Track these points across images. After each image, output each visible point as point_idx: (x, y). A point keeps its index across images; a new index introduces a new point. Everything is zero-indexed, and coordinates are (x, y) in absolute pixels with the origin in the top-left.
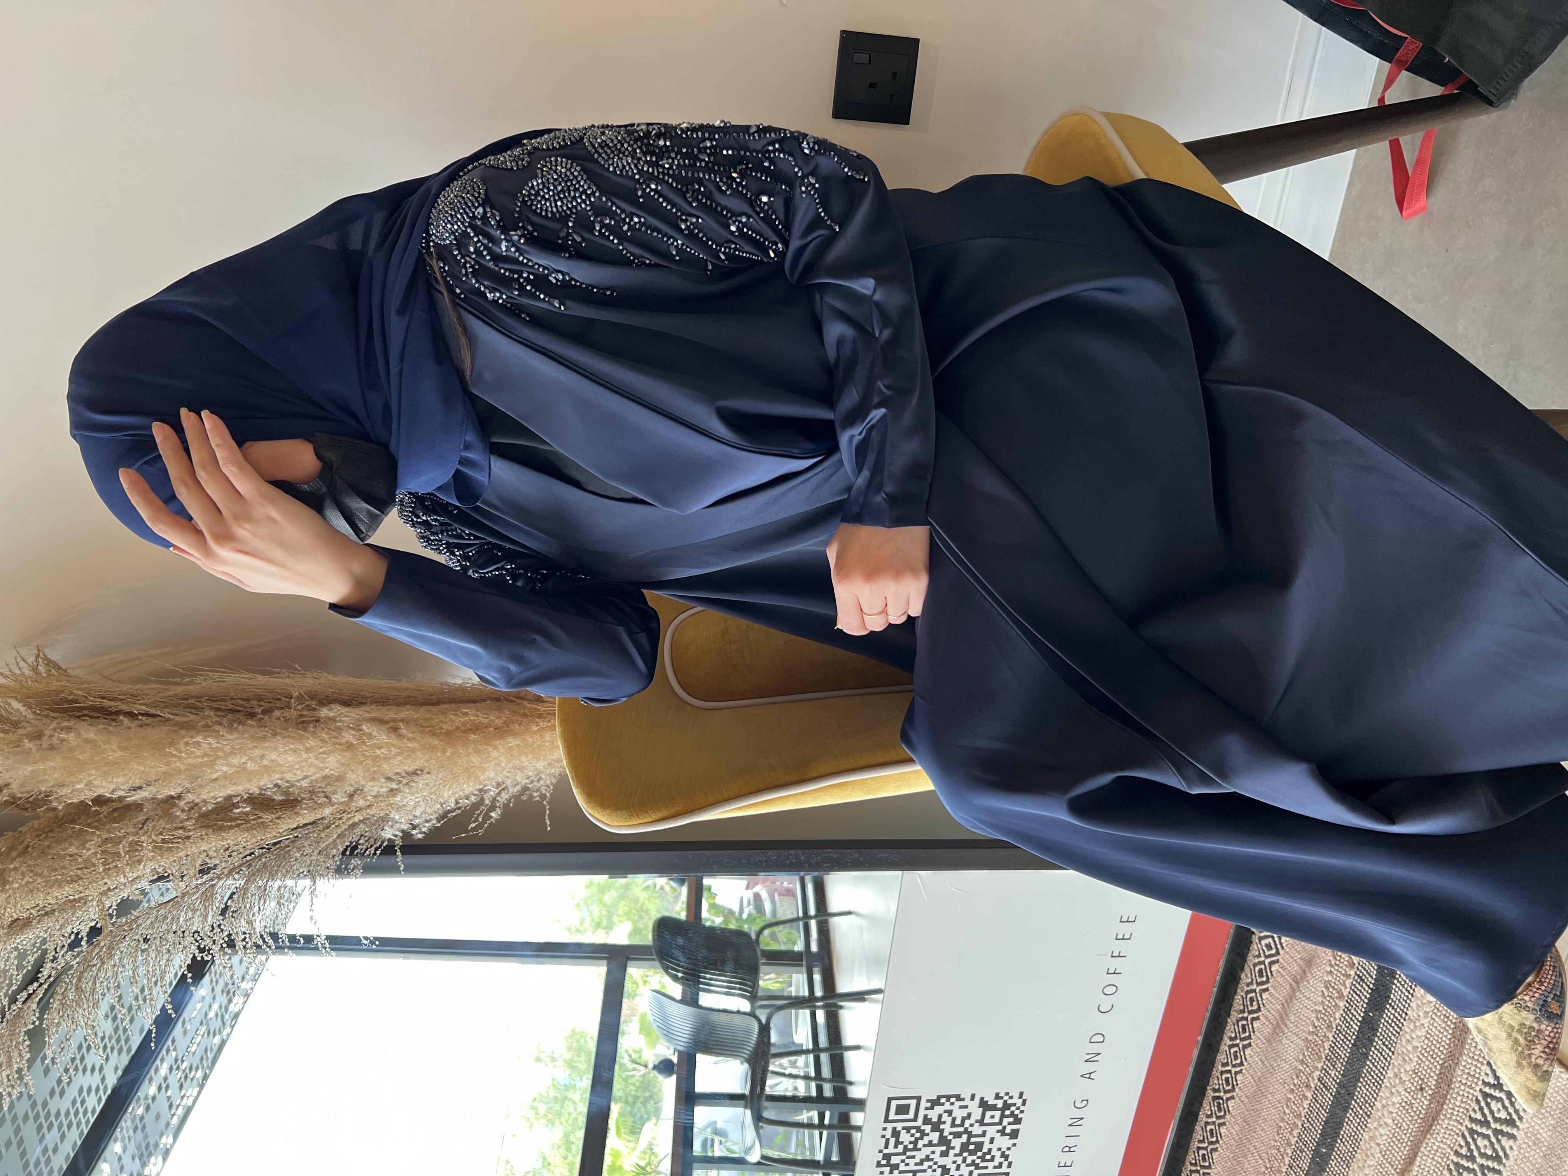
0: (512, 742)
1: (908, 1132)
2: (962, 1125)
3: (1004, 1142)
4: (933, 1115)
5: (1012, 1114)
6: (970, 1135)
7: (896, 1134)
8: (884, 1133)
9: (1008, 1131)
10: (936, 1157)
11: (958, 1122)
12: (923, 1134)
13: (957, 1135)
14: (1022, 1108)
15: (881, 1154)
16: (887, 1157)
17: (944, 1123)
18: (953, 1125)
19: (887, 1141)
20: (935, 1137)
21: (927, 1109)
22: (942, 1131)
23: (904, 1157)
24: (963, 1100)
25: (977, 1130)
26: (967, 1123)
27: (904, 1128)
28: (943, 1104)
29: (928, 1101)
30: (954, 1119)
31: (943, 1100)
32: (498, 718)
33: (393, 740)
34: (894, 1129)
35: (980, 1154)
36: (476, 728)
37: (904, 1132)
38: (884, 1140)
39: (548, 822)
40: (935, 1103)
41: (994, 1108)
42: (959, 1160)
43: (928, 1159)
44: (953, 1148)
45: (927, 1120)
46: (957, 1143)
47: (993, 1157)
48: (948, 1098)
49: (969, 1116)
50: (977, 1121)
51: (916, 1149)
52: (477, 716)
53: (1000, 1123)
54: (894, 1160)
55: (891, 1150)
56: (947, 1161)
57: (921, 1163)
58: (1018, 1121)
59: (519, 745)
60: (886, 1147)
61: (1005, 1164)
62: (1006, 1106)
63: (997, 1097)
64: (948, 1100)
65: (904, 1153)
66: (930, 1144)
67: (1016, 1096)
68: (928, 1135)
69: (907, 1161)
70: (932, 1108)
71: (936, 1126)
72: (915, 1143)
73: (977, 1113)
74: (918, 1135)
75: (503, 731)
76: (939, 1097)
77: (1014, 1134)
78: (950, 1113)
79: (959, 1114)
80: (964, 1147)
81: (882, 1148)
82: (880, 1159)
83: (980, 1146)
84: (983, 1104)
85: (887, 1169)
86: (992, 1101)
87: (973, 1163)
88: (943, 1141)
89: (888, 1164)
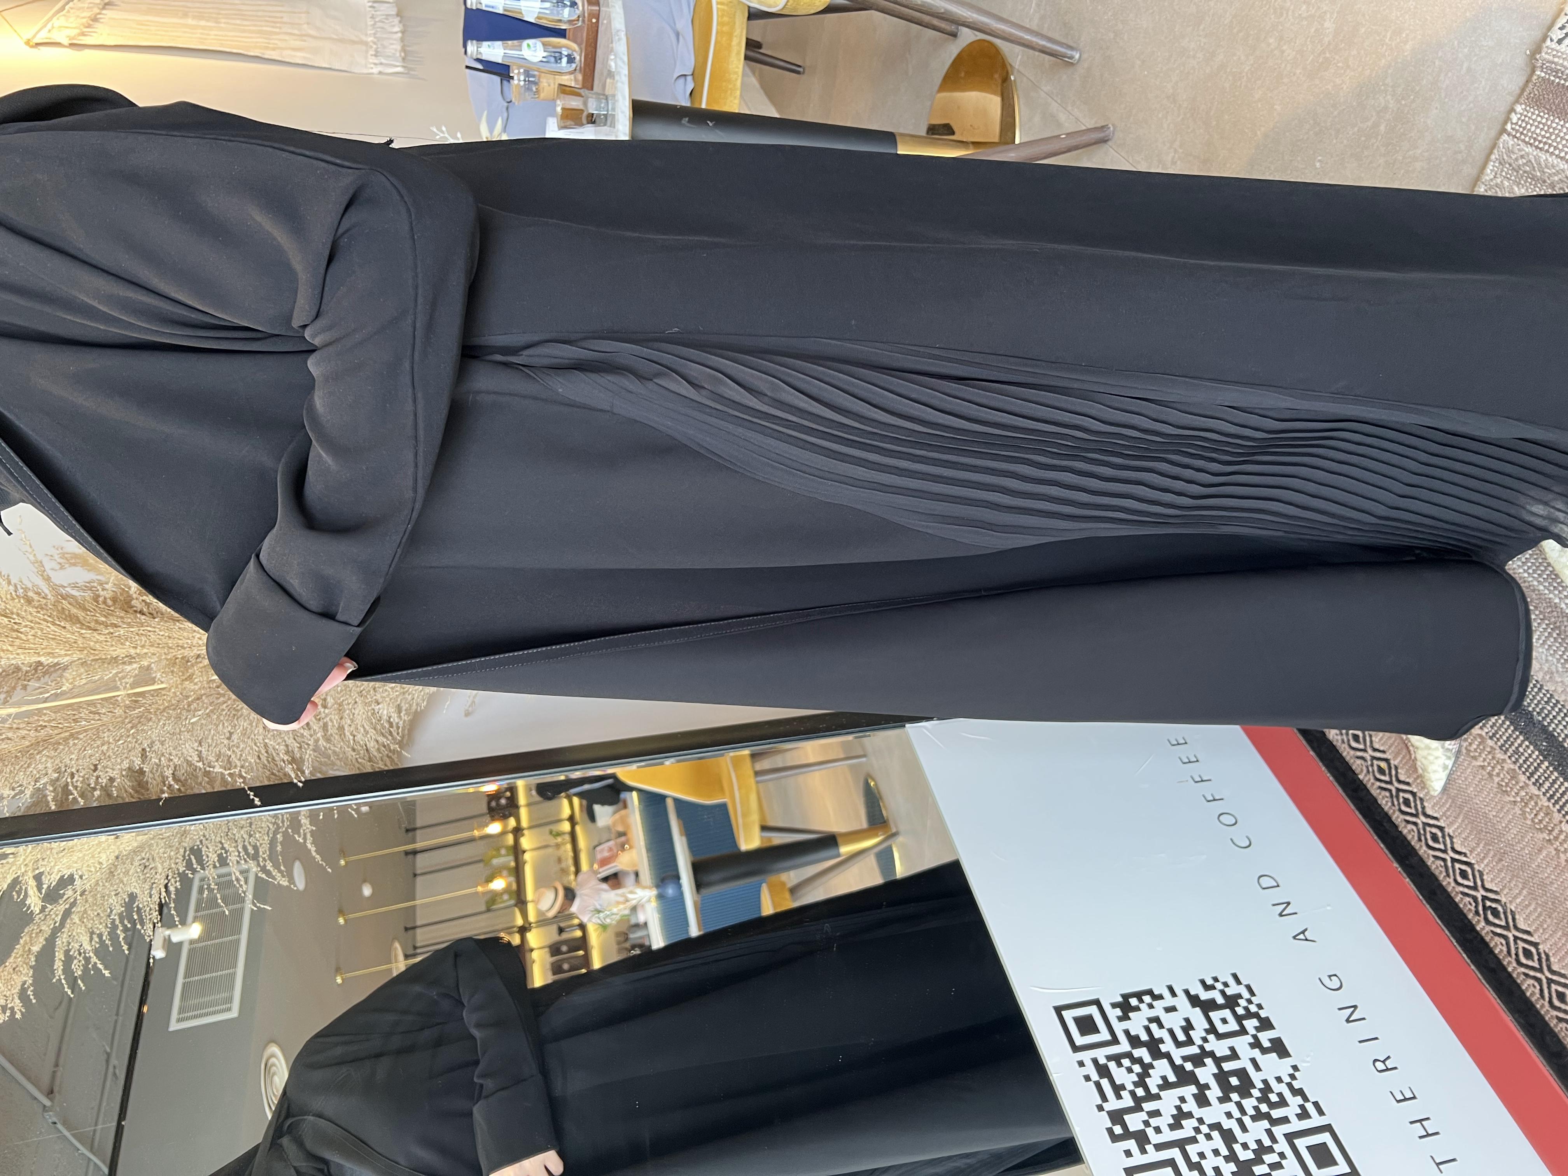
1: (1120, 1065)
2: (1190, 1042)
4: (1137, 1024)
5: (1249, 1015)
6: (1218, 1061)
7: (1103, 1071)
8: (1084, 1071)
9: (1266, 1044)
10: (1190, 1106)
11: (1181, 1037)
12: (1146, 1068)
13: (1198, 1060)
14: (1255, 1000)
15: (1104, 1113)
16: (1117, 1117)
17: (1161, 1041)
18: (1179, 1044)
19: (1098, 1085)
20: (1162, 1068)
21: (1120, 1019)
22: (1168, 1056)
23: (1143, 1116)
24: (1160, 997)
25: (1221, 1048)
26: (1197, 1035)
27: (1109, 1058)
28: (1137, 1009)
29: (1114, 1005)
30: (1171, 1032)
31: (1134, 1002)
34: (1095, 1061)
35: (1256, 1093)
37: (1112, 1065)
38: (1091, 1083)
40: (1125, 1007)
41: (1213, 1005)
42: (1231, 1107)
43: (1180, 1116)
45: (1135, 1041)
46: (1206, 1073)
48: (1139, 995)
49: (1188, 1027)
50: (1208, 1031)
51: (1151, 1097)
53: (1244, 1031)
54: (1134, 1122)
55: (1113, 1104)
56: (1215, 1113)
57: (1176, 1125)
58: (1266, 1024)
60: (1104, 1098)
61: (1310, 1107)
62: (1231, 1002)
63: (1208, 988)
64: (1141, 1001)
65: (1137, 1108)
66: (1166, 1085)
67: (1231, 981)
68: (1151, 1066)
69: (1154, 1122)
70: (1125, 1018)
71: (1153, 1045)
72: (1141, 1082)
73: (1197, 1016)
74: (1137, 1068)
76: (1126, 997)
77: (1279, 1048)
78: (1157, 1020)
79: (1174, 1021)
80: (1222, 1078)
81: (1099, 1101)
82: (1110, 1125)
83: (1242, 1074)
84: (1194, 1001)
85: (1131, 1144)
86: (1204, 996)
87: (1258, 1116)
88: (1185, 1078)
89: (1127, 1134)
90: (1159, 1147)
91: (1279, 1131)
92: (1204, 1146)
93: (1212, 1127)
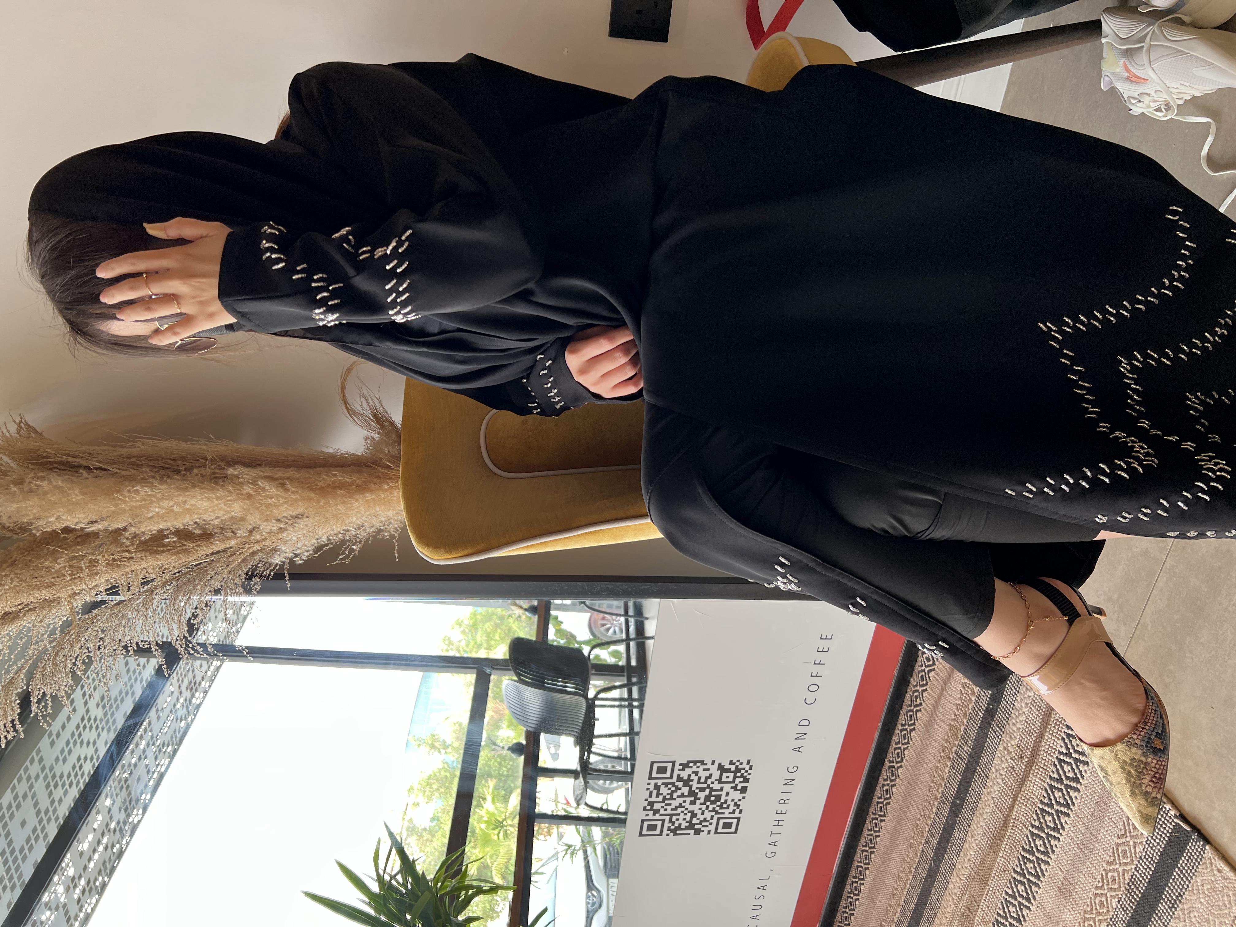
0: (369, 496)
1: (666, 786)
2: (705, 782)
3: (737, 795)
4: (684, 775)
5: (742, 775)
6: (712, 790)
7: (657, 787)
8: (648, 787)
9: (739, 787)
10: (687, 805)
11: (703, 780)
12: (677, 788)
13: (702, 790)
14: (749, 771)
15: (646, 802)
16: (651, 804)
17: (692, 781)
18: (699, 782)
19: (651, 793)
20: (686, 790)
21: (679, 770)
22: (691, 786)
23: (663, 804)
24: (706, 764)
25: (716, 786)
26: (709, 781)
27: (663, 784)
28: (691, 767)
29: (680, 765)
30: (700, 778)
31: (691, 764)
32: (359, 478)
33: (281, 492)
34: (656, 784)
35: (718, 803)
36: (342, 486)
37: (663, 786)
38: (648, 791)
39: (396, 555)
40: (685, 766)
41: (729, 770)
42: (704, 807)
43: (680, 806)
44: (699, 799)
45: (679, 778)
46: (702, 795)
47: (728, 807)
48: (695, 763)
49: (710, 776)
50: (716, 780)
51: (672, 798)
52: (343, 477)
53: (733, 782)
54: (656, 806)
55: (654, 799)
56: (695, 808)
57: (676, 809)
58: (746, 780)
59: (374, 499)
60: (650, 796)
61: (737, 811)
62: (738, 770)
63: (731, 763)
64: (695, 764)
65: (663, 802)
66: (682, 795)
67: (745, 762)
68: (680, 789)
69: (665, 807)
70: (683, 770)
71: (687, 783)
72: (671, 794)
73: (716, 774)
74: (673, 789)
75: (362, 489)
76: (689, 762)
77: (744, 790)
78: (696, 773)
79: (703, 775)
80: (707, 798)
81: (647, 797)
82: (646, 805)
83: (718, 798)
84: (721, 768)
85: (651, 813)
86: (727, 766)
87: (714, 810)
88: (692, 793)
89: (652, 809)
90: (661, 815)
91: (716, 817)
92: (682, 816)
93: (689, 812)
